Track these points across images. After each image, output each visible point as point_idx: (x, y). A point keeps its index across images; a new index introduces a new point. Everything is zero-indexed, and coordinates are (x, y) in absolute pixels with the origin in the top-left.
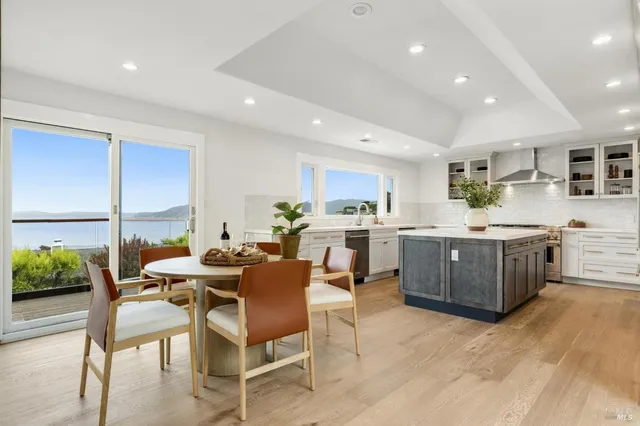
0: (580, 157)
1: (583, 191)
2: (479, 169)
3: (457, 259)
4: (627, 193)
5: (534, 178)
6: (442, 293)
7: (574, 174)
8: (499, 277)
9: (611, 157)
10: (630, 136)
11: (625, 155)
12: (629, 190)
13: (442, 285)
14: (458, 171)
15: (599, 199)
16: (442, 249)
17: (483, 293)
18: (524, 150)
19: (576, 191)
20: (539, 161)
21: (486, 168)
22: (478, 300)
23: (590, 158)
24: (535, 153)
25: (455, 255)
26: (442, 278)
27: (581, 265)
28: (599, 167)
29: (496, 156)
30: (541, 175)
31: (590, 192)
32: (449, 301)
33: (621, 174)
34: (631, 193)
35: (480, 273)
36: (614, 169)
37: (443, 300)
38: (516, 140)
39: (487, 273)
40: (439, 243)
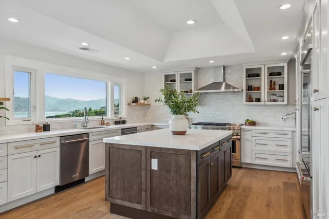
0: (252, 74)
1: (254, 99)
2: (186, 80)
3: (156, 168)
4: (281, 101)
5: (223, 89)
6: (143, 202)
7: (249, 87)
8: (193, 187)
9: (271, 74)
10: (283, 60)
11: (279, 74)
12: (282, 98)
13: (143, 193)
14: (171, 81)
15: (264, 105)
16: (143, 158)
17: (179, 202)
18: (216, 67)
19: (250, 99)
20: (227, 75)
21: (190, 80)
22: (174, 210)
23: (258, 75)
24: (224, 70)
25: (155, 164)
26: (143, 187)
27: (253, 153)
28: (264, 82)
29: (197, 70)
30: (228, 86)
31: (258, 100)
32: (149, 210)
33: (277, 87)
34: (283, 101)
35: (177, 182)
36: (273, 83)
37: (144, 209)
38: (211, 59)
39: (182, 182)
40: (140, 152)
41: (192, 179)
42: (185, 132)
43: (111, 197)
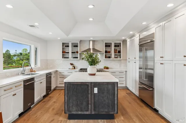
0: (108, 45)
2: (74, 46)
3: (97, 92)
6: (90, 110)
7: (106, 51)
9: (116, 46)
10: (120, 40)
13: (90, 106)
14: (66, 46)
15: (113, 60)
16: (90, 88)
17: (109, 106)
19: (106, 57)
21: (77, 46)
22: (106, 110)
23: (111, 46)
25: (96, 90)
26: (90, 102)
31: (109, 57)
32: (93, 113)
33: (117, 52)
34: (120, 58)
35: (108, 97)
36: (116, 50)
37: (90, 113)
38: (91, 37)
39: (110, 97)
40: (88, 85)
41: (115, 95)
42: (95, 74)
43: (69, 111)
